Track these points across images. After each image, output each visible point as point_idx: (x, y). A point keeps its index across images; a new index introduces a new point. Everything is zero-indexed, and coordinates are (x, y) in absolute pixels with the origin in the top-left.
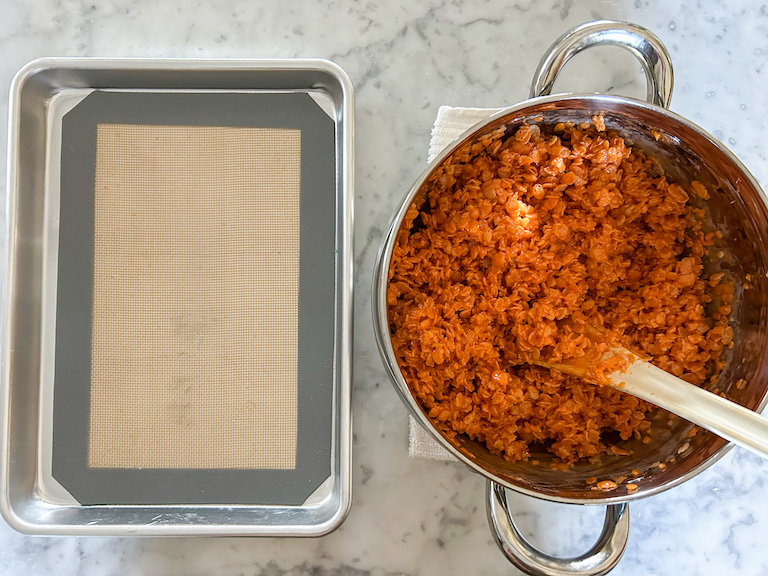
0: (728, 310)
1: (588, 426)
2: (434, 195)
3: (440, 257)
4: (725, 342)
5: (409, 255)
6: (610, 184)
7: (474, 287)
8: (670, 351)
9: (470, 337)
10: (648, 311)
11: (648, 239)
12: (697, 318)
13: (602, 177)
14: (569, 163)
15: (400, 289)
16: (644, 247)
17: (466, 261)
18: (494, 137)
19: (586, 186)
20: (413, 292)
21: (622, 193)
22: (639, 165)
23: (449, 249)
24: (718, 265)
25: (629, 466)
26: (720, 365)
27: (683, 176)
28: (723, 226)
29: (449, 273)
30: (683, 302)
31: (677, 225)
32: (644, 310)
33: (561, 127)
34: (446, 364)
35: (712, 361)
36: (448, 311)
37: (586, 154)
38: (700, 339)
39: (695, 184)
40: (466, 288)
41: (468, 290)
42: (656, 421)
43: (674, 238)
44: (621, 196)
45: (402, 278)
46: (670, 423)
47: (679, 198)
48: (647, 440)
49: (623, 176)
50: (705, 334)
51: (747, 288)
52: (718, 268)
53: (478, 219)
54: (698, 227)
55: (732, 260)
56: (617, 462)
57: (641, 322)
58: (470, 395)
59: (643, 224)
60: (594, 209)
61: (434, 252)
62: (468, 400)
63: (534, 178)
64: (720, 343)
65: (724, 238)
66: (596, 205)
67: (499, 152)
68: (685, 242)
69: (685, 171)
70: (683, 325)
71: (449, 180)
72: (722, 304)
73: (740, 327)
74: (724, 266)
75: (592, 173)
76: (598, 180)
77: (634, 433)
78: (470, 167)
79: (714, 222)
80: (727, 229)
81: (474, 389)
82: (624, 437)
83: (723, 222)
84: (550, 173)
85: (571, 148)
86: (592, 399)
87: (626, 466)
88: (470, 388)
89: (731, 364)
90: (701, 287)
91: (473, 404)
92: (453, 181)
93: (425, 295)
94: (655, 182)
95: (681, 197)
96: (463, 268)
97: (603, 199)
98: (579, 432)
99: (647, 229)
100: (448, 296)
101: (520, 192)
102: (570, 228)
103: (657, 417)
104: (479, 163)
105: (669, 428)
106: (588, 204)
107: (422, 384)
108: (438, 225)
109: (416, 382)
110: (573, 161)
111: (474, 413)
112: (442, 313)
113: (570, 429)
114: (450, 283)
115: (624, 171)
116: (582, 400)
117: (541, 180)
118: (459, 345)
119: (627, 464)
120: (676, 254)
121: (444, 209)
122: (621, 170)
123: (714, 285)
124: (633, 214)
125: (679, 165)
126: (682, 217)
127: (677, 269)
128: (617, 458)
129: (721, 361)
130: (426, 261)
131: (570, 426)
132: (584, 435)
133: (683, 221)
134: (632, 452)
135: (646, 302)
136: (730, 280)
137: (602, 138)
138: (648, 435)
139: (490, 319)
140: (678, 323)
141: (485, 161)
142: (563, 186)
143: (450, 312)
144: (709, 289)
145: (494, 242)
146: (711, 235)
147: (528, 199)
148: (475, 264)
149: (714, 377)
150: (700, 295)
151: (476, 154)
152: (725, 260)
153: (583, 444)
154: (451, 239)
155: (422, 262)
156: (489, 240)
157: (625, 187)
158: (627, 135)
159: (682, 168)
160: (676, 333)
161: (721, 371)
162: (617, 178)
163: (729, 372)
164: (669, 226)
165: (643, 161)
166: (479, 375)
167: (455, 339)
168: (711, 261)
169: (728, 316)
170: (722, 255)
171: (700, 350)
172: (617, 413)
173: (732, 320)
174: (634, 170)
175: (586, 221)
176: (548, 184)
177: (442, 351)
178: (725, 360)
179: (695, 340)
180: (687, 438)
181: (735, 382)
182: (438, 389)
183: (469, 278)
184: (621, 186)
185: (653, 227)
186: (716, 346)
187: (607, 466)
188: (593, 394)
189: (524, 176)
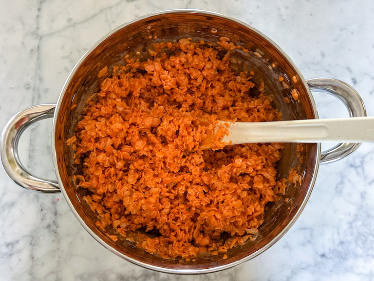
0: (170, 44)
1: (253, 107)
2: (134, 228)
3: (173, 215)
4: (189, 43)
5: (175, 236)
6: (108, 124)
7: (187, 188)
8: (200, 70)
9: (218, 185)
10: (178, 85)
11: (136, 94)
12: (178, 59)
13: (104, 129)
14: (99, 151)
15: (198, 236)
16: (141, 94)
17: (172, 197)
18: (91, 201)
19: (111, 138)
20: (198, 226)
21: (112, 115)
22: (93, 109)
23: (167, 210)
24: (144, 53)
25: (271, 80)
26: (202, 42)
27: (96, 83)
28: (122, 55)
29: (181, 206)
30: (170, 68)
31: (124, 80)
32: (178, 87)
33: (77, 162)
34: (239, 197)
35: (200, 46)
36: (206, 202)
37: (91, 142)
38: (189, 55)
39: (99, 76)
40: (189, 192)
41: (190, 191)
42: (239, 69)
43: (133, 79)
44: (113, 116)
45: (191, 236)
46: (240, 62)
47: (109, 83)
48: (252, 73)
49: (101, 117)
50: (186, 53)
51: (156, 37)
52: (146, 53)
53: (146, 198)
54: (124, 68)
55: (141, 47)
56: (269, 87)
57: (186, 87)
58: (252, 177)
59: (128, 98)
60: (125, 131)
61: (170, 220)
62: (256, 179)
63: (112, 170)
64: (190, 45)
65: (128, 54)
66: (122, 130)
67: (99, 195)
68: (133, 73)
69: (92, 83)
70: (183, 65)
71: (124, 222)
72: (167, 47)
73: (178, 36)
74: (144, 50)
75: (103, 136)
76: (106, 132)
77: (249, 80)
78: (112, 210)
79: (120, 60)
80: (123, 53)
81: (248, 176)
82: (253, 85)
83: (120, 56)
84: (107, 161)
85: (89, 152)
86: (238, 107)
87: (272, 82)
88: (248, 179)
89: (200, 37)
90: (159, 60)
91: (257, 175)
92: (123, 219)
93: (199, 218)
94: (101, 98)
95: (108, 82)
96: (176, 197)
97: (117, 127)
98: (258, 111)
99: (130, 95)
100: (196, 203)
101: (122, 176)
102: (138, 140)
103: (236, 69)
104: (109, 205)
105: (243, 63)
106: (122, 135)
107: (256, 211)
108: (152, 220)
109: (255, 214)
110: (97, 149)
111: (262, 173)
112: (208, 205)
113: (258, 116)
114: (188, 203)
115: (98, 117)
116: (239, 113)
117: (113, 165)
118: (227, 192)
119: (270, 82)
120: (141, 76)
121: (142, 220)
122: (98, 119)
123: (156, 53)
124: (122, 106)
125: (89, 87)
126: (119, 78)
127: (152, 73)
128: (266, 86)
129: (200, 43)
130: (178, 224)
131: (256, 117)
132: (259, 108)
133: (122, 76)
134: (261, 80)
135: (173, 87)
136: (152, 45)
137: (80, 134)
138: (249, 72)
139: (204, 173)
140: (183, 68)
141: (107, 201)
142: (115, 151)
143: (206, 200)
144: (159, 56)
145: (158, 186)
146: (128, 60)
147: (126, 168)
148: (173, 191)
149: (210, 45)
150: (163, 59)
151: (103, 208)
152: (141, 50)
153: (264, 107)
154: (160, 211)
155: (178, 226)
156: (157, 189)
157: (108, 114)
158: (76, 120)
159: (91, 85)
160: (188, 69)
161: (205, 41)
162: (103, 120)
163: (206, 37)
164: (126, 83)
165: (90, 106)
166: (238, 174)
167: (223, 195)
168: (142, 57)
169: (173, 43)
170: (138, 53)
171: (195, 54)
172: (240, 91)
173: (175, 41)
174: (97, 111)
175: (133, 132)
176: (115, 161)
177: (234, 202)
178: (199, 40)
179: (190, 58)
180: (249, 53)
181: (213, 34)
182: (254, 198)
183: (181, 193)
184: (108, 117)
185: (128, 91)
186: (192, 47)
187: (273, 92)
188: (234, 108)
189: (112, 175)
